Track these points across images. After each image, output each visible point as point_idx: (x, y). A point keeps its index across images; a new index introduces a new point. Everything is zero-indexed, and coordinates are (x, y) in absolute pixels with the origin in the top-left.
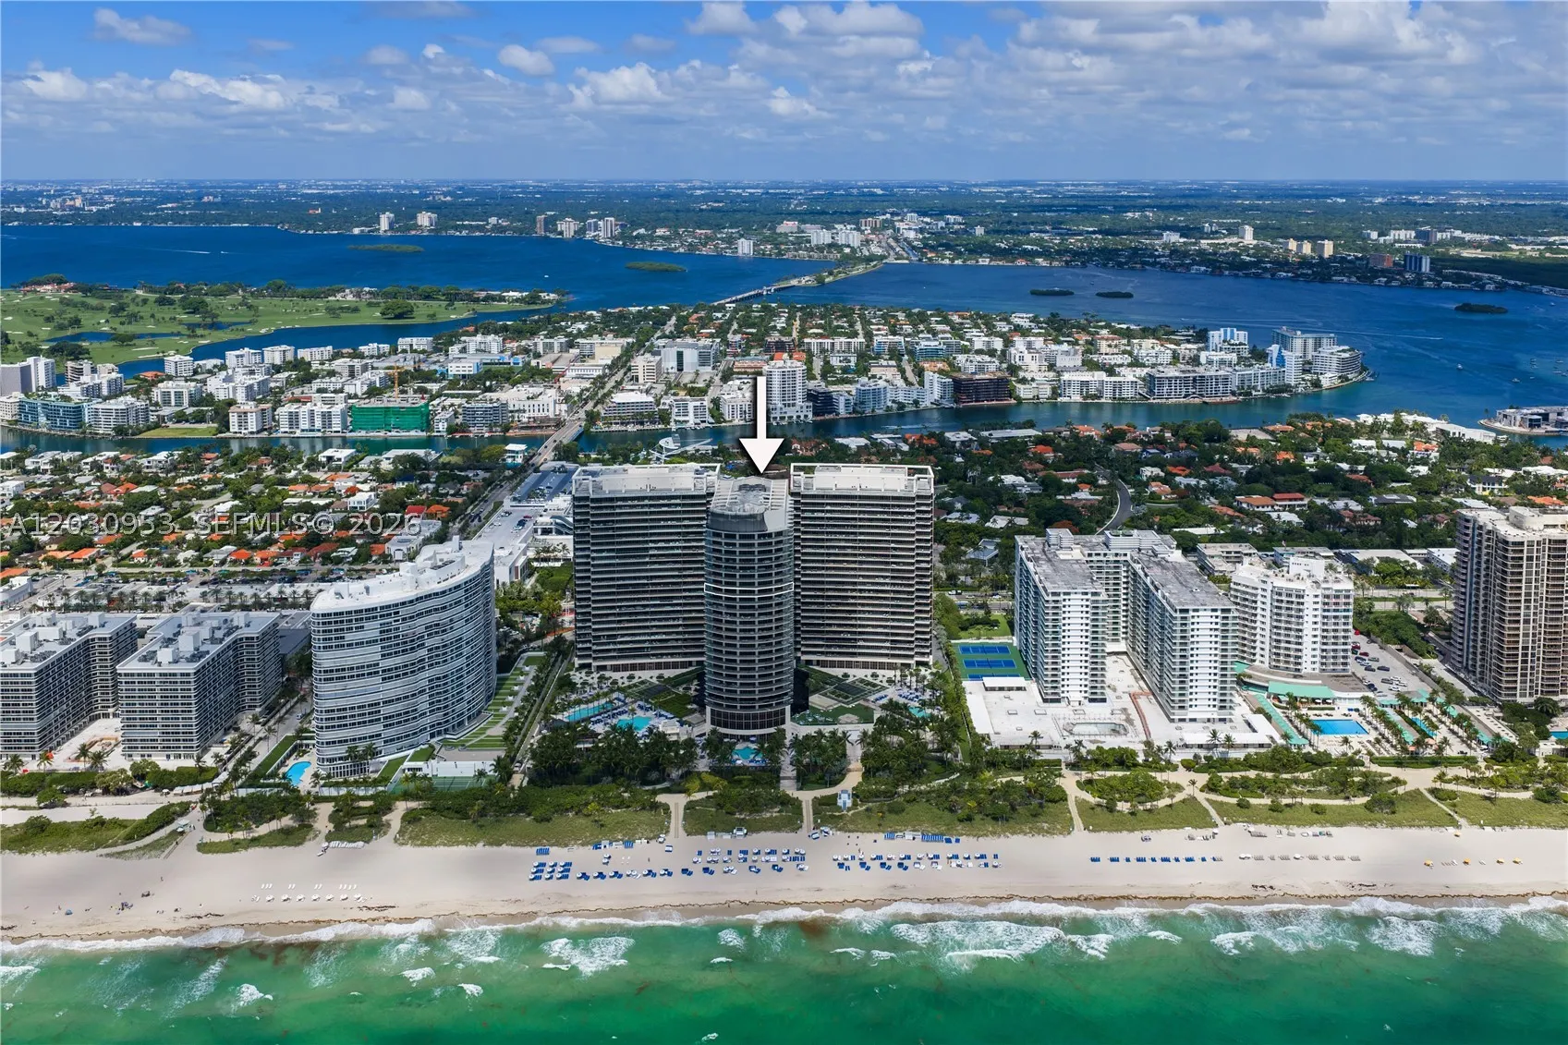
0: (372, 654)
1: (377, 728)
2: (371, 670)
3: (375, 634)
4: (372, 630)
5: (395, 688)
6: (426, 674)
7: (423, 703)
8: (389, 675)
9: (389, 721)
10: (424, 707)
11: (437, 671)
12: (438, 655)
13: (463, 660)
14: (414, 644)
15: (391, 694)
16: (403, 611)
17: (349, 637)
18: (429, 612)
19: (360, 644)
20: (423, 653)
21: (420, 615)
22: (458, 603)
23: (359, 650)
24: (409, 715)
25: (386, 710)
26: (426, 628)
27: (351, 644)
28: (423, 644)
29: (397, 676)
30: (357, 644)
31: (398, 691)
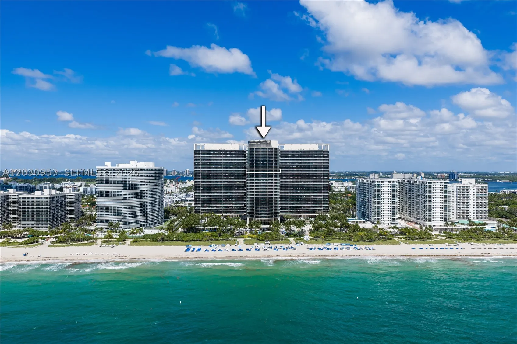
0: (119, 187)
1: (121, 217)
2: (118, 194)
3: (121, 179)
5: (128, 202)
6: (140, 200)
7: (138, 211)
8: (126, 197)
9: (125, 215)
10: (138, 213)
11: (144, 200)
13: (153, 199)
14: (136, 186)
15: (126, 205)
17: (111, 179)
18: (141, 176)
19: (115, 182)
20: (139, 191)
21: (139, 176)
22: (152, 176)
23: (115, 185)
24: (133, 215)
25: (124, 211)
26: (140, 182)
27: (111, 182)
28: (139, 188)
29: (128, 198)
30: (114, 182)
31: (129, 204)
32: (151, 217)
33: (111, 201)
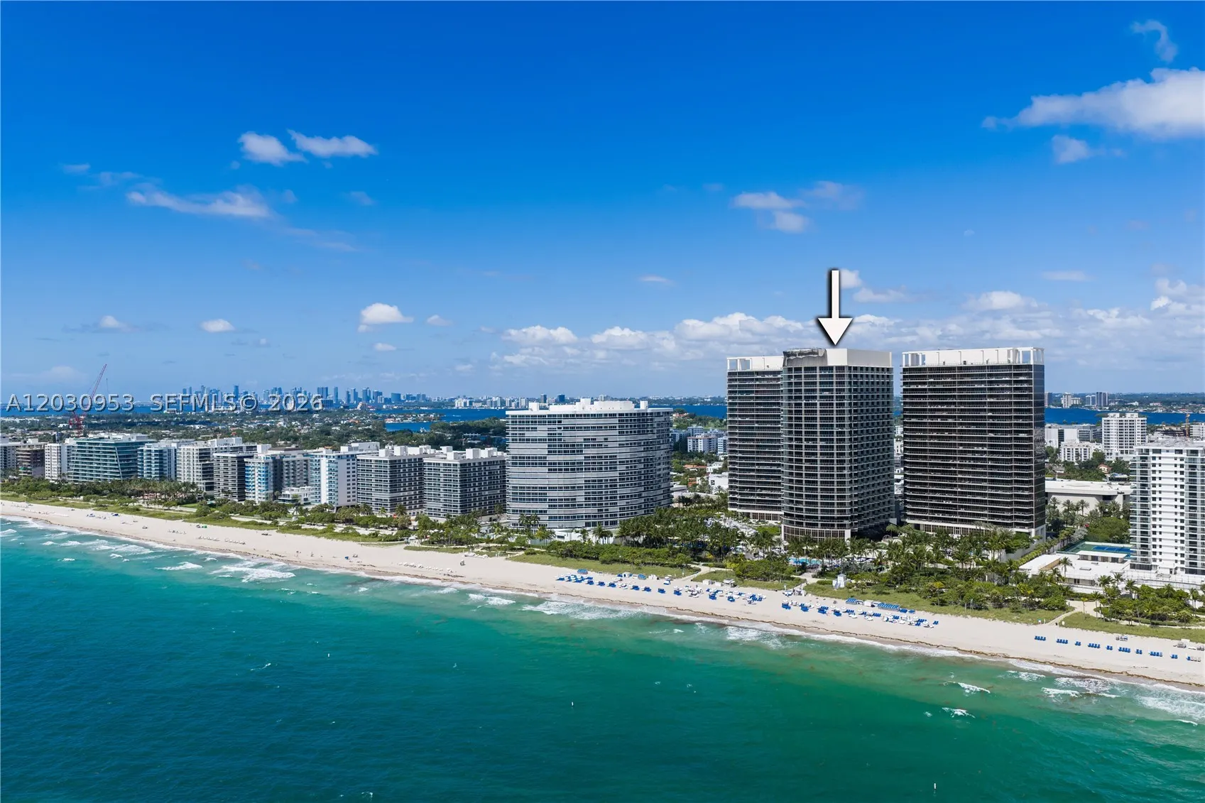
0: (541, 450)
1: (545, 506)
2: (538, 461)
3: (544, 435)
4: (542, 431)
5: (558, 479)
6: (583, 475)
7: (580, 497)
8: (553, 468)
9: (553, 504)
10: (581, 499)
11: (592, 475)
12: (594, 464)
13: (615, 474)
14: (574, 449)
15: (554, 483)
16: (565, 422)
17: (528, 434)
18: (587, 429)
19: (534, 441)
20: (581, 458)
21: (579, 429)
22: (613, 428)
23: (534, 445)
24: (571, 503)
25: (551, 494)
26: (584, 439)
27: (528, 440)
28: (582, 451)
29: (560, 470)
30: (532, 440)
31: (562, 482)
32: (611, 509)
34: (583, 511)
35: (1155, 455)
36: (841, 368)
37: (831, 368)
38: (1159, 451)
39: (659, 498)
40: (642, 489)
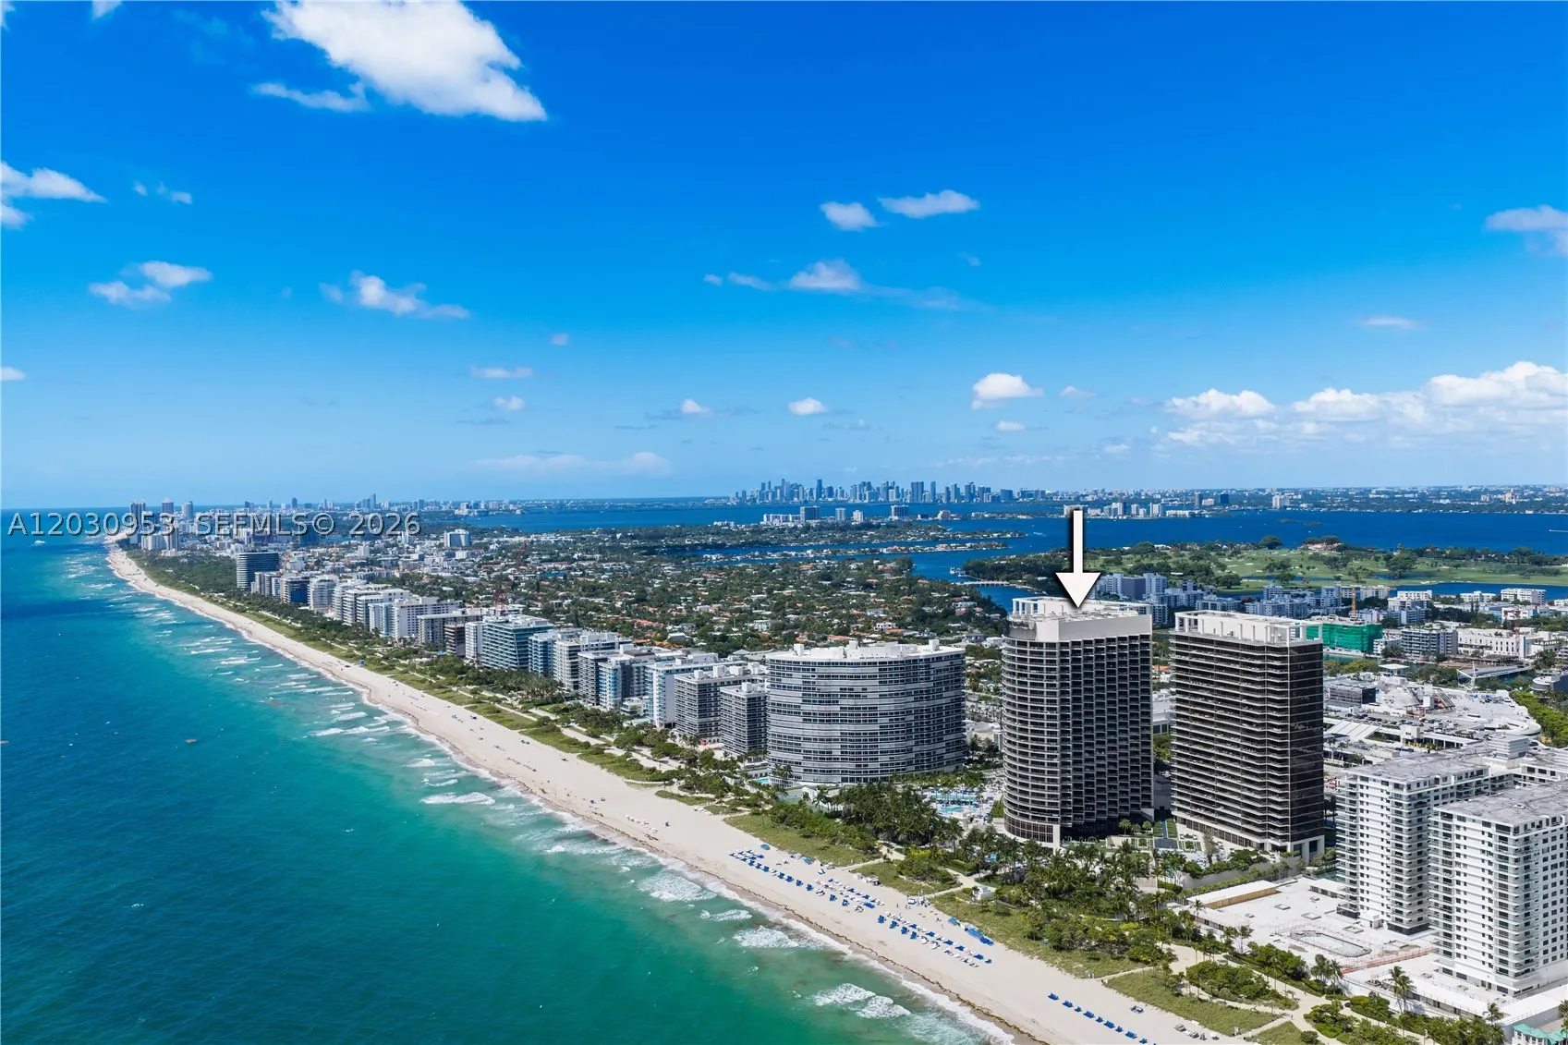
0: (795, 698)
1: (799, 757)
2: (796, 710)
3: (799, 682)
4: (797, 679)
5: (813, 730)
6: (837, 727)
7: (836, 750)
8: (808, 718)
9: (808, 755)
10: (837, 753)
11: (849, 727)
12: (854, 715)
13: (876, 728)
14: (829, 698)
15: (809, 734)
16: (820, 670)
17: (785, 681)
18: (843, 677)
20: (836, 708)
21: (835, 677)
22: (873, 677)
23: (790, 693)
24: (827, 756)
25: (807, 746)
26: (841, 689)
27: (784, 687)
28: (837, 702)
29: (814, 720)
30: (789, 687)
31: (816, 733)
32: (872, 765)
33: (785, 724)
34: (838, 765)
35: (1363, 783)
36: (1051, 645)
37: (1040, 645)
38: (1366, 779)
39: (938, 752)
40: (912, 743)
